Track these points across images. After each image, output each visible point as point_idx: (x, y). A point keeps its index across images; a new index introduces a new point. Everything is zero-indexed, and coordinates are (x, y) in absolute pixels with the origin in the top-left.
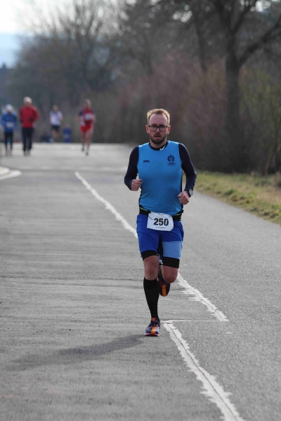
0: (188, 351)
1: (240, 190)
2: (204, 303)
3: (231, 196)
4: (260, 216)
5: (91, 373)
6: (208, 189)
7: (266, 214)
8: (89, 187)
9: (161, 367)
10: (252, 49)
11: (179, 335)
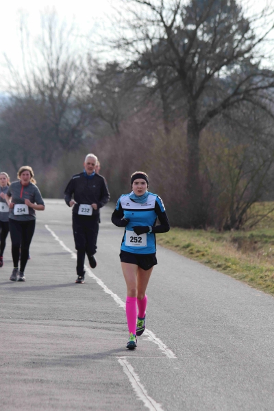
0: (139, 383)
1: (197, 244)
2: (156, 343)
3: (188, 249)
4: (214, 267)
5: (51, 399)
6: (168, 242)
7: (219, 266)
8: (57, 238)
9: (113, 396)
10: (211, 114)
11: (131, 369)
